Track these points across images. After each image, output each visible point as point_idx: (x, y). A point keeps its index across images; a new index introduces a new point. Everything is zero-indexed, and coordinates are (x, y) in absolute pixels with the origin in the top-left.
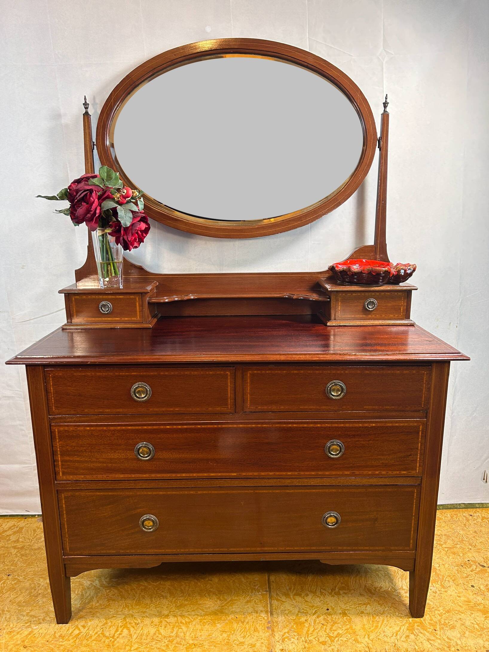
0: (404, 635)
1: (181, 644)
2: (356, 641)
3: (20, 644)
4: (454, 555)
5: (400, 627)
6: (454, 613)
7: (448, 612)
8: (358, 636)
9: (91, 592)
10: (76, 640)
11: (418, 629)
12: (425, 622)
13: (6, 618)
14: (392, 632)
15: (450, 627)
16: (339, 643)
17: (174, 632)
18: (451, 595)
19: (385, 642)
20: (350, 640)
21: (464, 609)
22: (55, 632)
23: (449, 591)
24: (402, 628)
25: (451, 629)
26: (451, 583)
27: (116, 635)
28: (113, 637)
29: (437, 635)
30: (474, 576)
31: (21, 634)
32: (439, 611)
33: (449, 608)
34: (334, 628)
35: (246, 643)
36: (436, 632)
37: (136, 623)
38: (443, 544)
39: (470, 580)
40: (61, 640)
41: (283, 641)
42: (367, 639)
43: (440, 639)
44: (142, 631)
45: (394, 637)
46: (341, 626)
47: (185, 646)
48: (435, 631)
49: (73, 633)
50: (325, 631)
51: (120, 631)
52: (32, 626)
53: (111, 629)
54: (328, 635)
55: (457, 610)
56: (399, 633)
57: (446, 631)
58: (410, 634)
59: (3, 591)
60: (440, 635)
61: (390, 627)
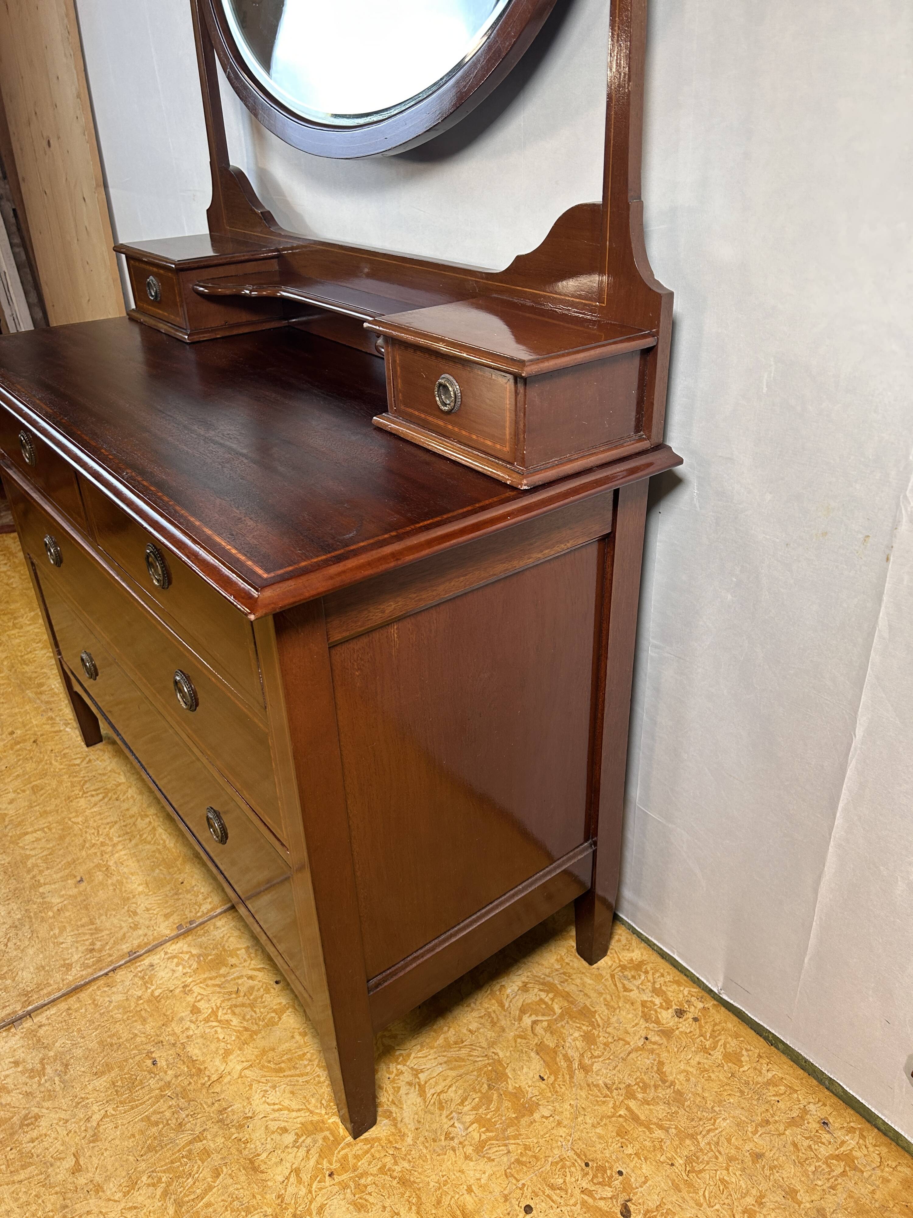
0: (283, 1124)
2: (227, 1053)
3: (38, 736)
4: (614, 1134)
5: (302, 1109)
6: (408, 1194)
7: (404, 1182)
8: (239, 1052)
10: (64, 769)
11: (315, 1141)
12: (343, 1149)
14: (281, 1099)
15: (360, 1201)
16: (207, 1030)
17: (120, 839)
18: (462, 1171)
19: (248, 1099)
20: (223, 1044)
21: (433, 1212)
22: (69, 748)
23: (472, 1164)
24: (302, 1113)
25: (354, 1204)
26: (505, 1159)
29: (319, 1182)
30: (572, 1202)
31: (52, 727)
32: (396, 1163)
33: (418, 1180)
34: (237, 1010)
35: (137, 918)
36: (327, 1177)
37: (118, 797)
38: (635, 1098)
39: (548, 1196)
40: (59, 759)
41: (168, 959)
42: (239, 1067)
43: (310, 1192)
44: (107, 810)
45: (269, 1108)
46: (248, 1017)
48: (330, 1175)
50: (223, 1001)
52: (69, 726)
54: (218, 1008)
55: (419, 1198)
56: (286, 1112)
57: (342, 1196)
58: (293, 1132)
60: (321, 1189)
61: (292, 1093)
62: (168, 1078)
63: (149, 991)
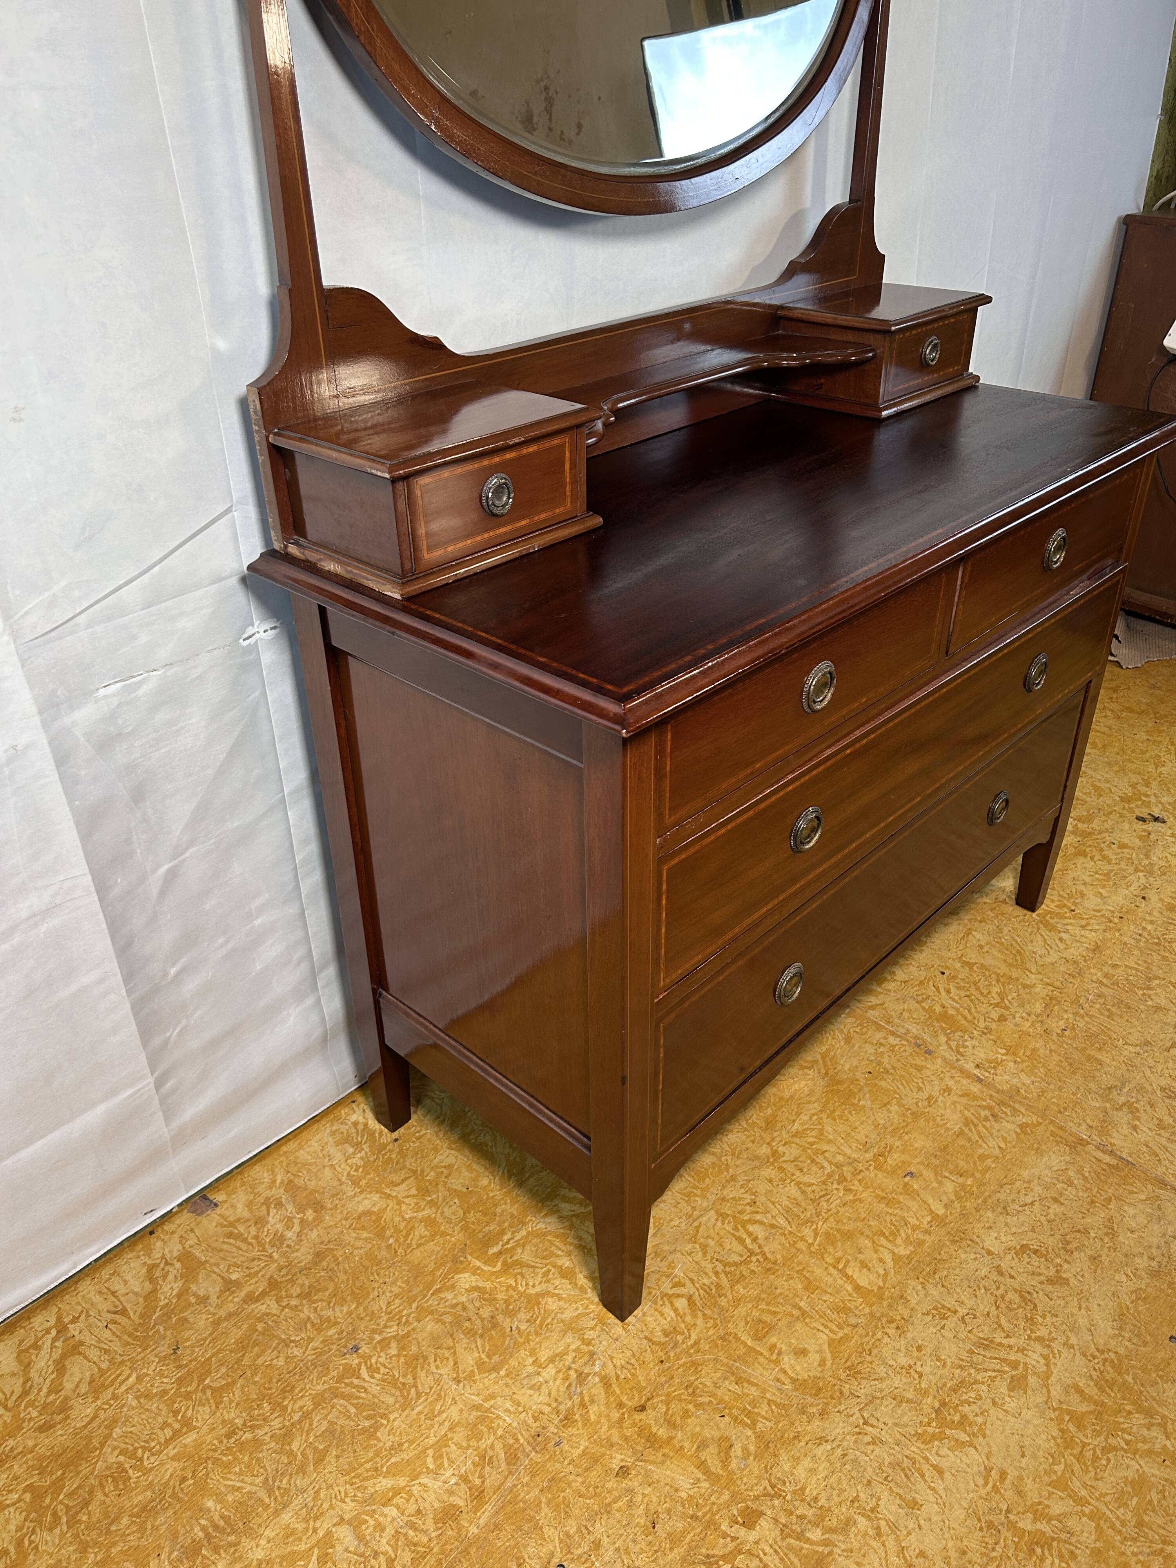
0: (1057, 941)
1: (861, 1171)
2: (1026, 986)
3: (623, 1414)
5: (1040, 934)
8: (1021, 980)
9: (585, 1228)
10: (704, 1315)
11: (1057, 922)
12: (1052, 909)
13: (507, 1411)
14: (1040, 946)
15: (1079, 895)
17: (826, 1164)
19: (1053, 964)
22: (646, 1338)
27: (750, 1247)
28: (752, 1253)
29: (1081, 915)
31: (592, 1401)
34: (985, 991)
35: (935, 1094)
36: (1076, 912)
37: (748, 1204)
40: (680, 1338)
41: (963, 1056)
42: (1033, 976)
43: (1090, 918)
44: (778, 1206)
45: (1052, 951)
46: (986, 983)
47: (871, 1168)
48: (1073, 911)
49: (681, 1310)
50: (982, 1003)
51: (745, 1236)
52: (586, 1371)
53: (727, 1246)
54: (991, 1004)
56: (1047, 942)
57: (1082, 904)
58: (1060, 935)
59: (404, 1384)
60: (1085, 913)
62: (1071, 1016)
63: (1004, 1058)
